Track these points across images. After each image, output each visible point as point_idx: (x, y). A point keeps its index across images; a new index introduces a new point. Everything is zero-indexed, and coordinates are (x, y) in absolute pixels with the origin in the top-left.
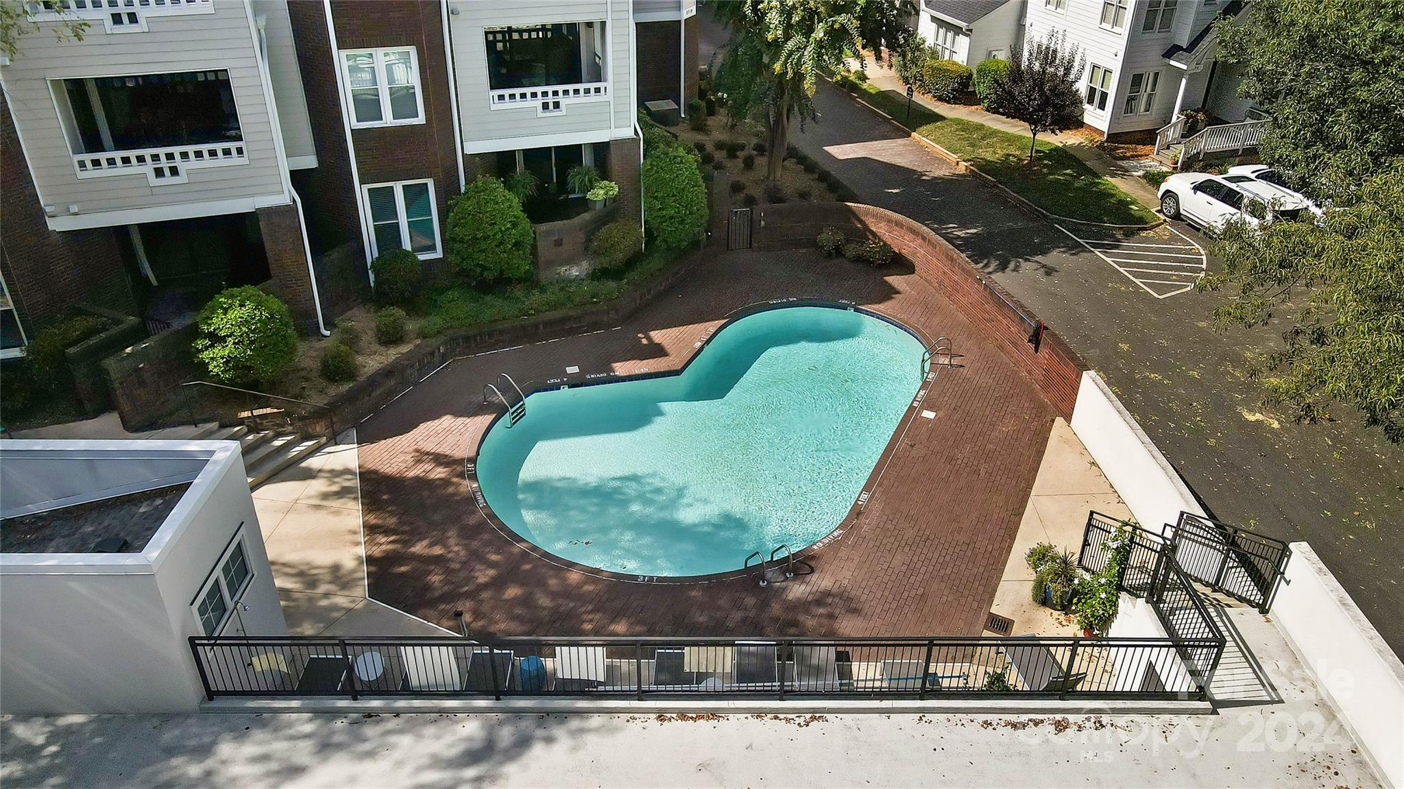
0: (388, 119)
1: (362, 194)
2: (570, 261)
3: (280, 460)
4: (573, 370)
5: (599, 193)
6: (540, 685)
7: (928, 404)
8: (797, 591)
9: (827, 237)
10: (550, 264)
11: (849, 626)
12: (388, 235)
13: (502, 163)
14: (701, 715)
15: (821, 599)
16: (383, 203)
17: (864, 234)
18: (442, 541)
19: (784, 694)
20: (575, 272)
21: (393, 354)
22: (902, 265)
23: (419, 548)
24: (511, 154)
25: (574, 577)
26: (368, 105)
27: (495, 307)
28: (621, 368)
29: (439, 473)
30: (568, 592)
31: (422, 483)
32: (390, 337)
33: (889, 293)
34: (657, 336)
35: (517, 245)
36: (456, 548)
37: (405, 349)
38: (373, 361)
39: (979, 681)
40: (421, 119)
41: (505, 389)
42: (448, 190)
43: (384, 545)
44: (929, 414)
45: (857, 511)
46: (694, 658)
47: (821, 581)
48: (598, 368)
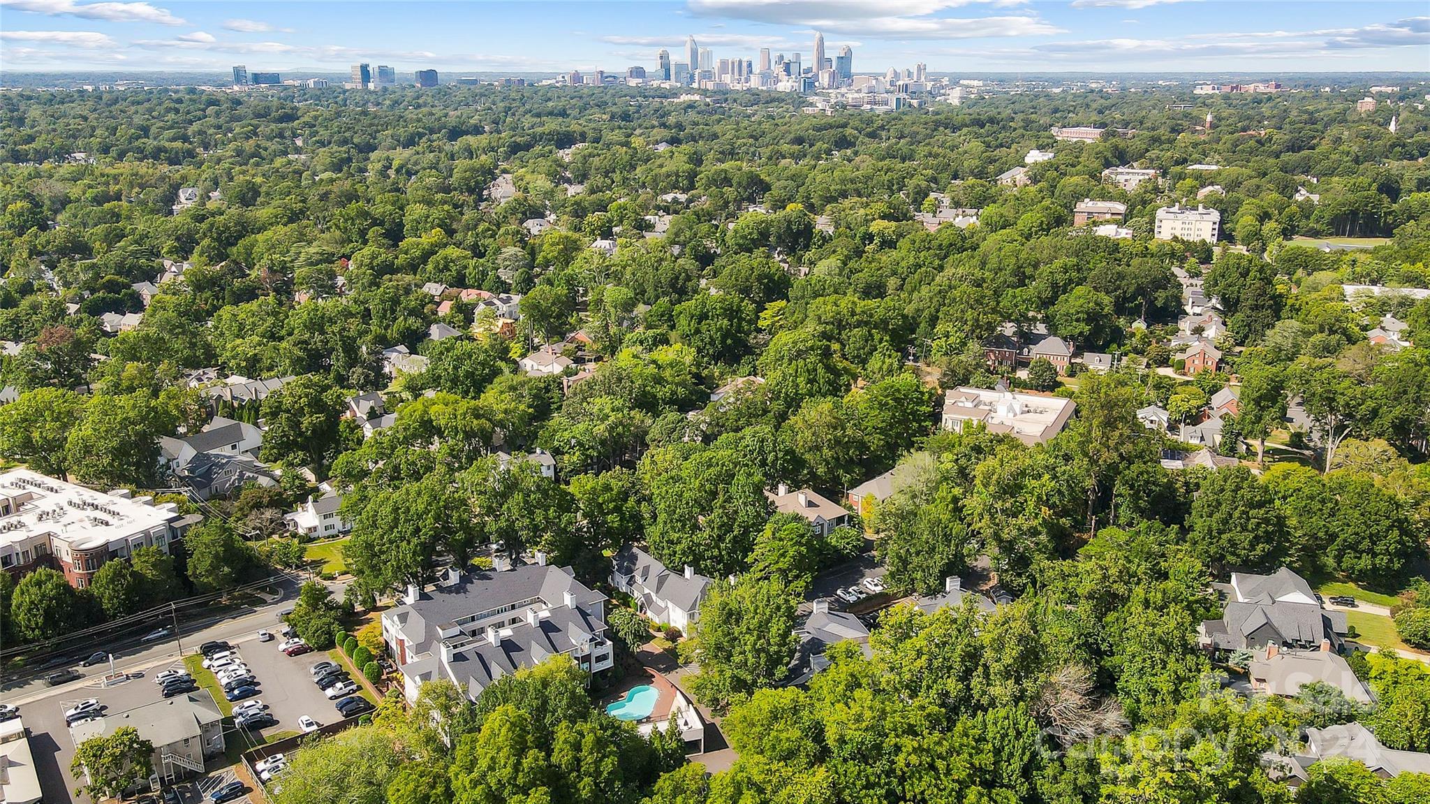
5: (611, 675)
9: (642, 673)
10: (606, 685)
17: (647, 672)
22: (654, 677)
24: (599, 671)
33: (653, 683)
35: (602, 685)
40: (590, 670)
48: (616, 700)
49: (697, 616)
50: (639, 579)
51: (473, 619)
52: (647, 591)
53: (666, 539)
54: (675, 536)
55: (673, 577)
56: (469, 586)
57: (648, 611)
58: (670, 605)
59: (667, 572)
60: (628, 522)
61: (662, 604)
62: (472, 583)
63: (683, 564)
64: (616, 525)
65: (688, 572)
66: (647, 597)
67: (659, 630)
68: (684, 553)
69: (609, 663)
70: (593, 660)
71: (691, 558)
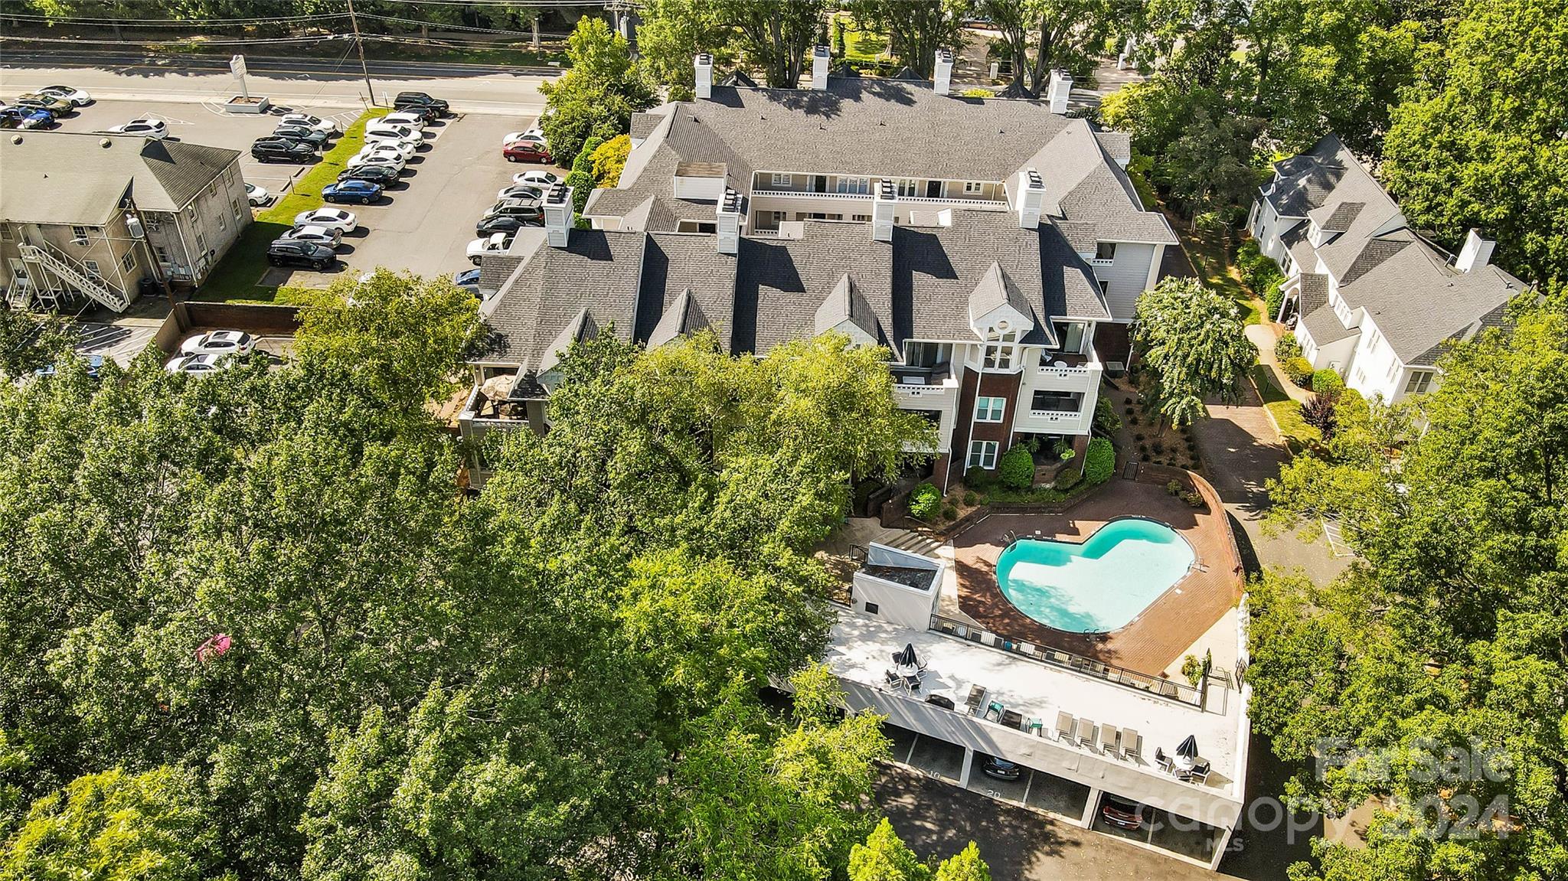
0: (988, 420)
1: (970, 443)
2: (1047, 482)
3: (928, 548)
4: (1038, 532)
5: (1065, 456)
6: (1018, 652)
7: (1181, 587)
8: (1100, 646)
9: (1173, 485)
10: (1037, 482)
11: (1114, 662)
12: (975, 459)
13: (1027, 437)
14: (1056, 671)
15: (1109, 652)
16: (977, 448)
17: (1192, 488)
18: (984, 596)
19: (1080, 672)
20: (1048, 486)
21: (970, 510)
22: (1204, 508)
23: (976, 596)
24: (1031, 435)
25: (1028, 621)
26: (983, 413)
27: (1013, 498)
28: (1059, 537)
29: (985, 569)
30: (1024, 626)
31: (978, 571)
32: (969, 503)
33: (1192, 524)
34: (1079, 524)
35: (1028, 476)
36: (989, 601)
37: (974, 509)
38: (962, 513)
39: (1143, 685)
40: (1001, 421)
41: (1010, 536)
42: (1003, 448)
43: (964, 592)
44: (1178, 591)
45: (1131, 624)
46: (1058, 655)
47: (1110, 646)
48: (1049, 535)
49: (1435, 387)
50: (1315, 234)
51: (820, 185)
52: (1321, 269)
53: (1444, 137)
54: (1473, 136)
55: (1417, 254)
56: (847, 104)
57: (1300, 325)
58: (1368, 325)
59: (1405, 235)
60: (1358, 79)
61: (1345, 315)
62: (858, 99)
63: (1467, 224)
64: (1319, 75)
65: (1474, 249)
66: (1314, 285)
67: (1306, 382)
68: (1481, 192)
69: (1078, 424)
70: (1025, 397)
71: (1501, 211)
